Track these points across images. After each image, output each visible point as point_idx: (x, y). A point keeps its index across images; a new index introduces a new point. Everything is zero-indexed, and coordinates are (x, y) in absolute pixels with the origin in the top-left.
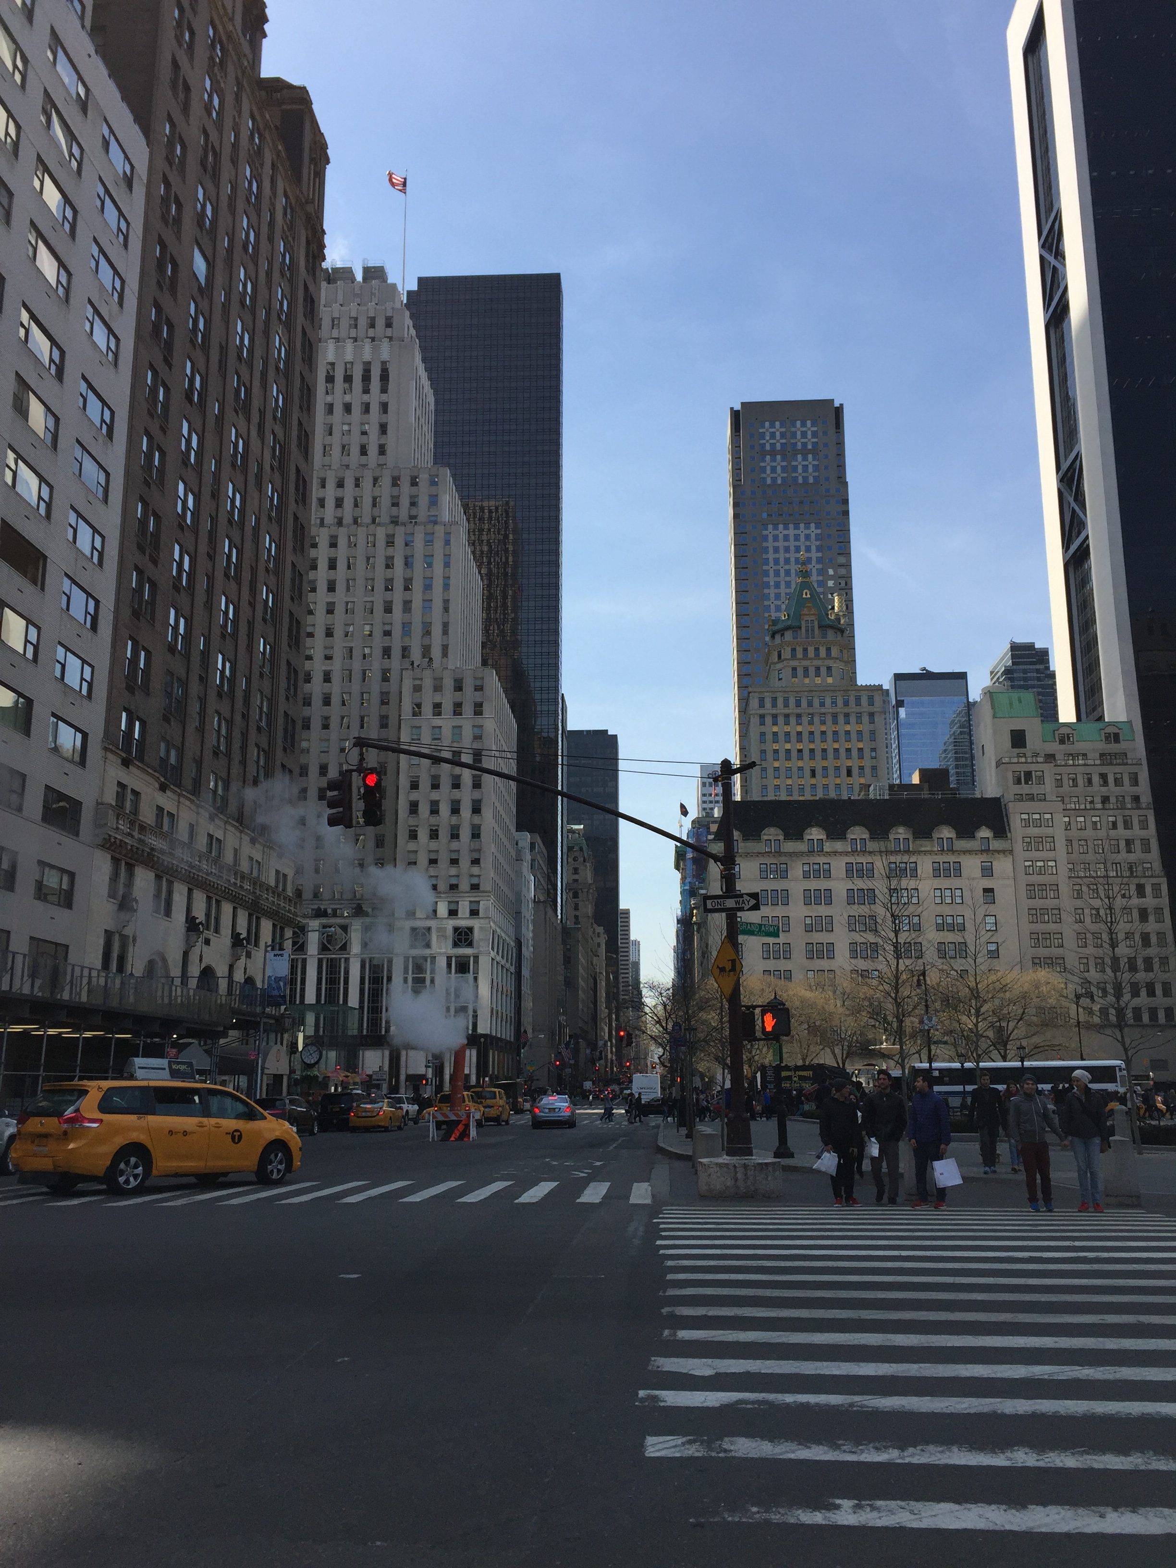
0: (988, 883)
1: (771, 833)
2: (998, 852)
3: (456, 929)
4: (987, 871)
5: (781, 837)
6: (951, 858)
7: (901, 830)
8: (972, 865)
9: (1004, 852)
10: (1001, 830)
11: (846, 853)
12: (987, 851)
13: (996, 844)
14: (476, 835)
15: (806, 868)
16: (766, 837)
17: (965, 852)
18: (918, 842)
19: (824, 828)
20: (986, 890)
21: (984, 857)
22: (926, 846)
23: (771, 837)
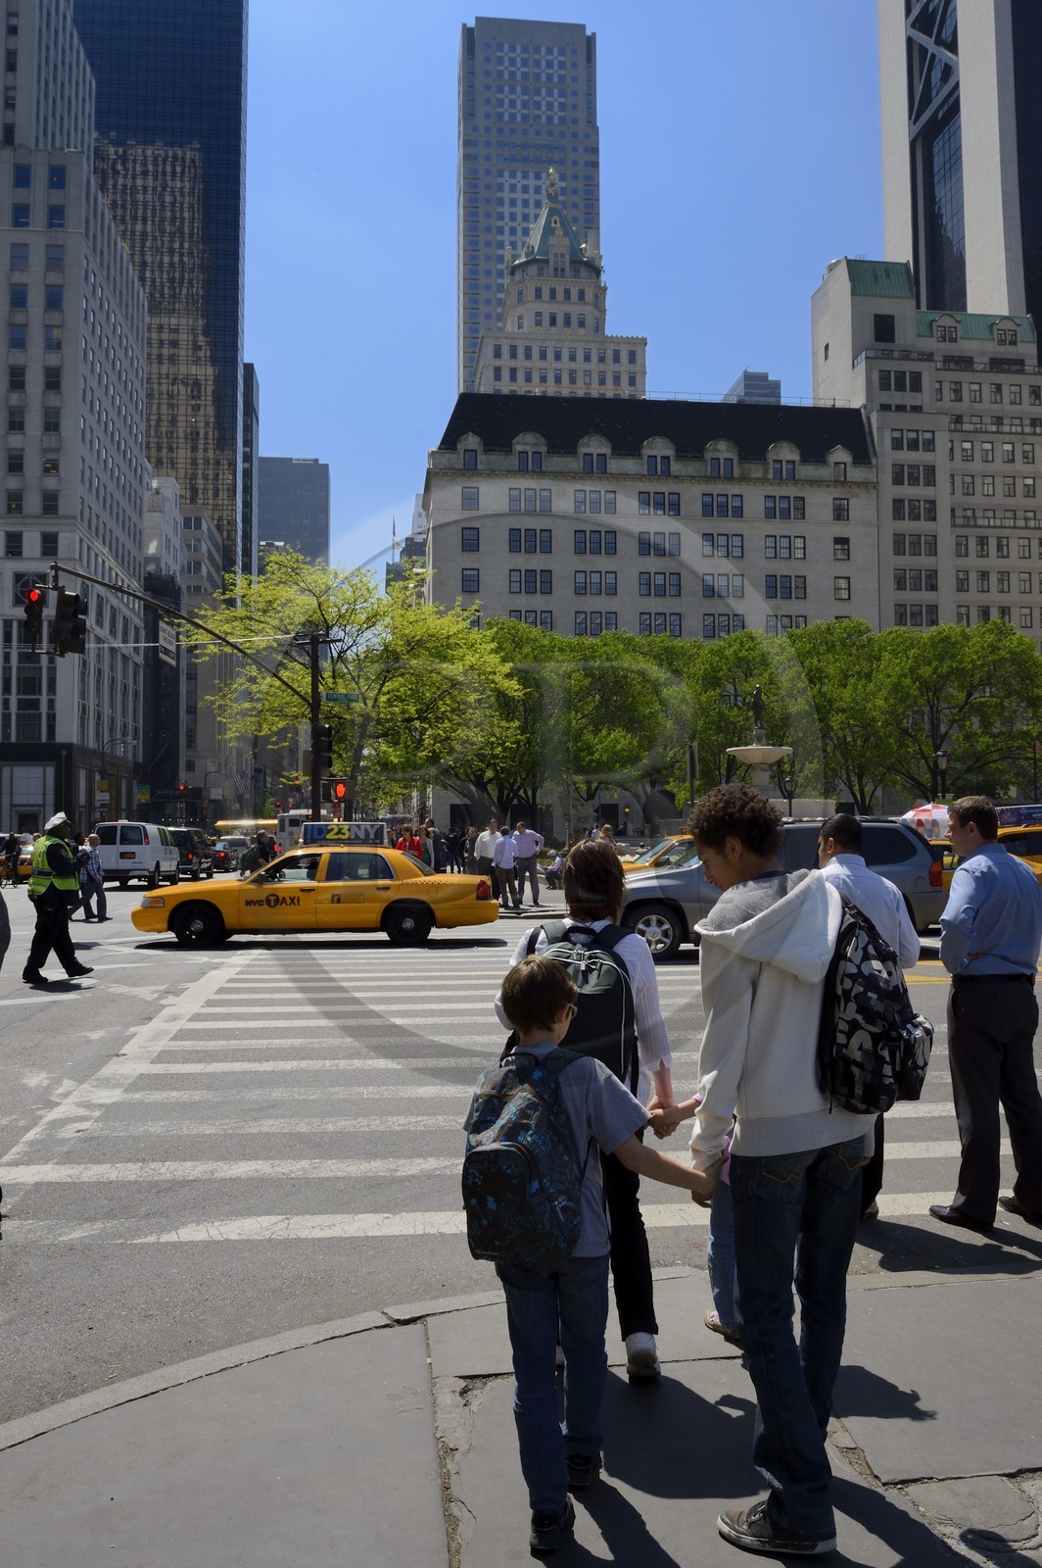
0: (841, 530)
1: (527, 442)
2: (858, 484)
3: (19, 577)
4: (841, 513)
5: (543, 449)
6: (791, 491)
7: (722, 445)
8: (820, 502)
9: (865, 484)
10: (863, 454)
11: (639, 477)
12: (844, 483)
13: (856, 474)
14: (52, 425)
15: (580, 496)
16: (519, 448)
17: (814, 483)
18: (746, 466)
19: (610, 439)
20: (838, 541)
21: (838, 492)
22: (756, 470)
23: (528, 448)
